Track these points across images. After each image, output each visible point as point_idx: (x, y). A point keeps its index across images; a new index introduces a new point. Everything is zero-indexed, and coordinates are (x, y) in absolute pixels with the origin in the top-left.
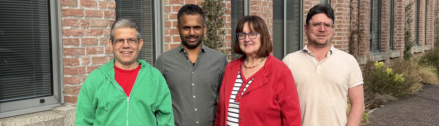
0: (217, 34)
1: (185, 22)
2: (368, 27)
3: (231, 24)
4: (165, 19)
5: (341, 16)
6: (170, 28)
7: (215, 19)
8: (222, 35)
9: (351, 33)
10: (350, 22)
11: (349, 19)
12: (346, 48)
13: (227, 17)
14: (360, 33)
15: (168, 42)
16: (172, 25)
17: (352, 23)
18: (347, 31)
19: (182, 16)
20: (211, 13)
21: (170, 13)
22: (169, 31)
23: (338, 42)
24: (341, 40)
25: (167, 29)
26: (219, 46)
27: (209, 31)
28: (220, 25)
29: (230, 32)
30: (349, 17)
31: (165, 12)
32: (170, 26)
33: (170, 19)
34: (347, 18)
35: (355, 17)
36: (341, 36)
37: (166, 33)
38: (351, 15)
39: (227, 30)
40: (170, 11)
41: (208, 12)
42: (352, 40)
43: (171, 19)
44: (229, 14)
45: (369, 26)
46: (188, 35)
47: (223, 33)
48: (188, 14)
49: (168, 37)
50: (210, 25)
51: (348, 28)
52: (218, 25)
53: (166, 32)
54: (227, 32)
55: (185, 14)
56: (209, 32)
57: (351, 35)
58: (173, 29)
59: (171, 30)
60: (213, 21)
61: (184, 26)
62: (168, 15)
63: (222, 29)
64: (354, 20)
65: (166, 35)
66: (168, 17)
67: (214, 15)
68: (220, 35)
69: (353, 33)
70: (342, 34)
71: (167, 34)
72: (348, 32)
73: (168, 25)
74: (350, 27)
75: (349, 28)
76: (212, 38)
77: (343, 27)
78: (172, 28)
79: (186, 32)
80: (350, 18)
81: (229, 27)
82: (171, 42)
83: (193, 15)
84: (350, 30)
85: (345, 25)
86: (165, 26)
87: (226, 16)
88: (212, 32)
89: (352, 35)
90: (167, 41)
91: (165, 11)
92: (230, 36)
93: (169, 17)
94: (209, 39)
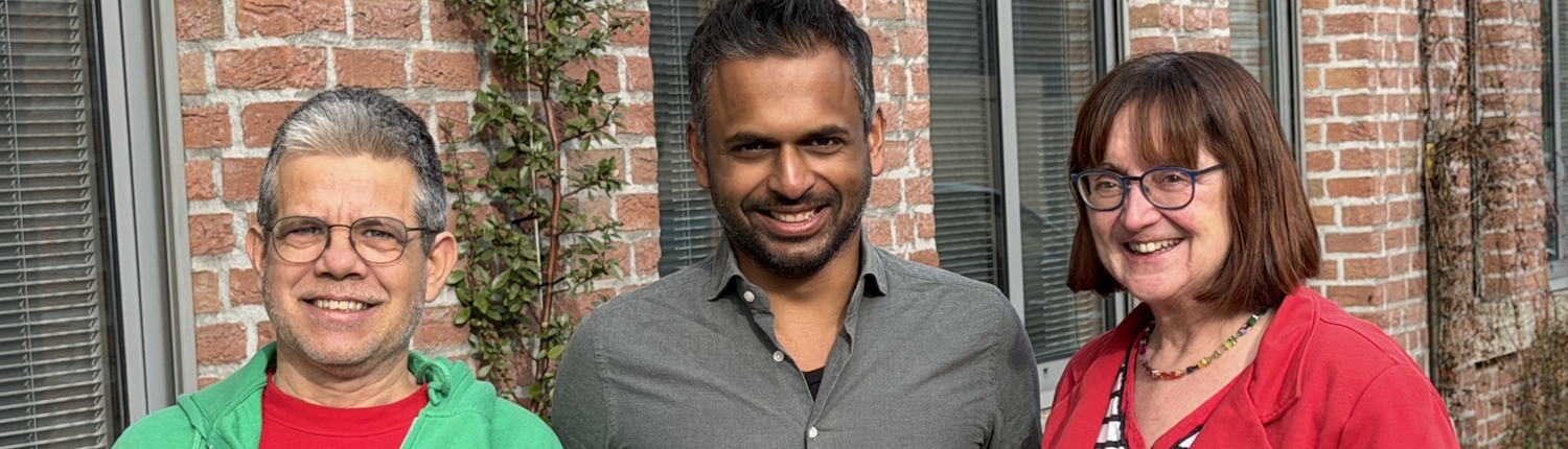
0: (564, 182)
1: (740, 105)
2: (1531, 108)
3: (651, 111)
4: (186, 89)
5: (1365, 36)
6: (226, 154)
7: (547, 79)
8: (597, 192)
9: (1429, 146)
10: (1419, 73)
11: (1416, 52)
12: (1404, 250)
13: (622, 67)
14: (1489, 146)
15: (210, 252)
16: (237, 133)
17: (1431, 83)
18: (1405, 138)
19: (719, 70)
20: (511, 37)
21: (220, 46)
22: (218, 179)
23: (1353, 209)
24: (1372, 200)
25: (204, 164)
26: (583, 271)
27: (502, 166)
28: (580, 121)
29: (649, 166)
30: (1415, 39)
31: (180, 37)
32: (227, 142)
33: (221, 87)
34: (1400, 52)
35: (1451, 39)
36: (1369, 174)
37: (196, 189)
38: (1424, 29)
39: (628, 157)
40: (221, 30)
41: (494, 31)
42: (1442, 195)
43: (231, 92)
44: (639, 44)
45: (1538, 102)
46: (762, 194)
47: (604, 175)
48: (759, 52)
49: (213, 218)
50: (510, 125)
51: (1408, 117)
52: (570, 121)
53: (197, 181)
54: (629, 167)
55: (733, 51)
56: (504, 176)
57: (1430, 163)
58: (248, 162)
59: (230, 169)
60: (533, 97)
61: (738, 137)
62: (200, 59)
63: (600, 146)
64: (1444, 59)
65: (198, 208)
66: (202, 79)
67: (540, 52)
68: (583, 195)
69: (1443, 146)
70: (1374, 155)
71: (200, 197)
72: (1411, 144)
73: (208, 129)
74: (1426, 112)
75: (1415, 116)
76: (531, 217)
77: (1379, 110)
78: (237, 151)
79: (748, 175)
80: (1423, 49)
81: (639, 136)
82: (236, 252)
83: (789, 55)
84: (1426, 129)
85: (1389, 96)
86: (187, 142)
87: (618, 53)
88: (529, 171)
89: (1436, 163)
90: (204, 248)
91: (182, 32)
92: (651, 196)
93: (210, 78)
94: (507, 220)
